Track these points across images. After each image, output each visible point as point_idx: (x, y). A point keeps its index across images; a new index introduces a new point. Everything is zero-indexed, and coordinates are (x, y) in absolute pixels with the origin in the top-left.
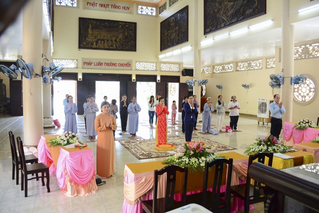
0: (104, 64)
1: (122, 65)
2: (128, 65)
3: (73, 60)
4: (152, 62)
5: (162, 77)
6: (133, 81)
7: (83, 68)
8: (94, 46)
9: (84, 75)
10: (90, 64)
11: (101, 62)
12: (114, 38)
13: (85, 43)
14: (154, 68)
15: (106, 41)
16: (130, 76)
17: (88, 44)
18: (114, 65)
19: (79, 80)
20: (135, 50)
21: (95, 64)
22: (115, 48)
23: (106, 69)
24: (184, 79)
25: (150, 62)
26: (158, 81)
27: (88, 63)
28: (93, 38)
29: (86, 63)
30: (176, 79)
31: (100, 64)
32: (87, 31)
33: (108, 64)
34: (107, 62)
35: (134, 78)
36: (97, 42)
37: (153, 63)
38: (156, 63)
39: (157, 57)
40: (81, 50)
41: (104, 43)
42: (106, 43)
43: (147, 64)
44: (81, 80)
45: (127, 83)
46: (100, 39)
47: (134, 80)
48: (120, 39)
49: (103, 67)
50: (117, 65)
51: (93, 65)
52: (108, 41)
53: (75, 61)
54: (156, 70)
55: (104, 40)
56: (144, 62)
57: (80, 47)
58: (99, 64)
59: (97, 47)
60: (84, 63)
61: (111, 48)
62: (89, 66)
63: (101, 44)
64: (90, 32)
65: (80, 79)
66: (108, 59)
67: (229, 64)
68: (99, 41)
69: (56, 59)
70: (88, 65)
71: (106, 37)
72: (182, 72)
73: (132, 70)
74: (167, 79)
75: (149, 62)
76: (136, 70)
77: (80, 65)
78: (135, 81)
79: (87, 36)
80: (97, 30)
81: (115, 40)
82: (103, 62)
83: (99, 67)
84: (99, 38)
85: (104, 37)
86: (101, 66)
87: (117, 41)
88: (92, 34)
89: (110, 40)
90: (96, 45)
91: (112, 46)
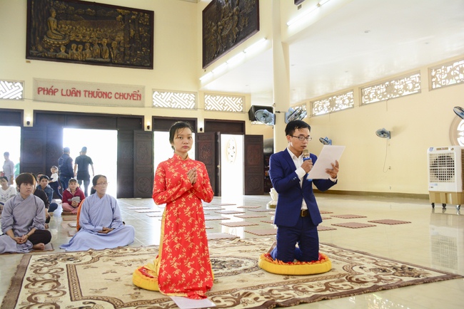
0: (83, 93)
1: (122, 96)
2: (136, 96)
3: (13, 82)
4: (186, 92)
5: (207, 122)
6: (146, 129)
7: (35, 100)
8: (62, 54)
9: (38, 114)
10: (51, 91)
11: (78, 89)
13: (40, 48)
14: (192, 105)
15: (88, 45)
16: (140, 119)
17: (48, 49)
18: (106, 95)
19: (25, 125)
20: (151, 67)
21: (64, 93)
22: (108, 60)
23: (86, 104)
24: (252, 128)
25: (183, 92)
26: (199, 131)
28: (60, 37)
29: (44, 89)
30: (236, 127)
31: (75, 93)
32: (46, 22)
33: (92, 94)
34: (91, 89)
35: (148, 122)
36: (68, 47)
37: (190, 93)
38: (195, 94)
39: (197, 82)
40: (32, 61)
41: (84, 49)
42: (88, 50)
43: (177, 95)
44: (31, 125)
45: (133, 134)
46: (74, 42)
47: (148, 127)
48: (119, 43)
49: (82, 98)
50: (113, 96)
51: (58, 94)
52: (92, 45)
53: (18, 84)
54: (195, 109)
55: (83, 43)
56: (171, 91)
57: (29, 55)
58: (71, 93)
59: (69, 56)
60: (39, 90)
61: (100, 60)
62: (50, 97)
63: (77, 50)
64: (53, 24)
65: (28, 123)
66: (91, 84)
67: (345, 93)
68: (73, 46)
70: (48, 93)
71: (88, 38)
72: (250, 112)
73: (143, 107)
74: (218, 127)
75: (180, 92)
76: (153, 107)
77: (30, 93)
78: (151, 130)
79: (46, 34)
80: (68, 22)
81: (109, 45)
82: (82, 89)
83: (73, 98)
84: (72, 39)
85: (83, 37)
86: (78, 97)
87: (113, 45)
88: (56, 30)
89: (98, 44)
90: (66, 52)
91: (101, 57)
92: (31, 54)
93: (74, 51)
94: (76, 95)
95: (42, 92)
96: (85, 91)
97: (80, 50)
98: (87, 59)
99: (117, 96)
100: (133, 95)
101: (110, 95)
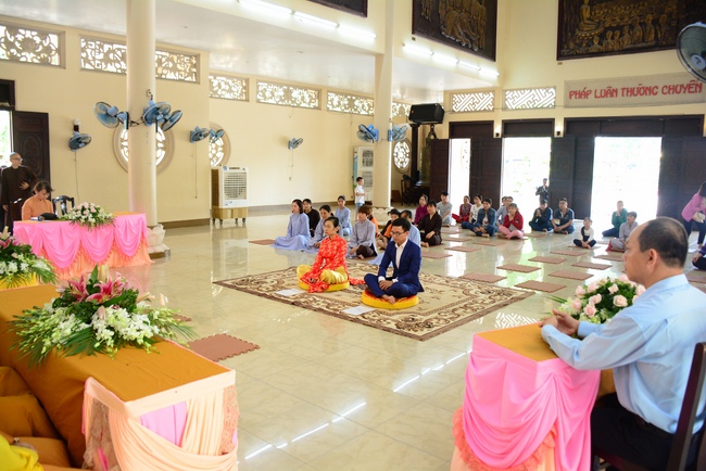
0: (620, 92)
1: (673, 89)
2: (695, 87)
3: (547, 88)
7: (566, 106)
8: (596, 46)
9: (569, 122)
10: (584, 94)
11: (614, 87)
12: (650, 17)
13: (572, 45)
15: (626, 28)
17: (580, 45)
18: (650, 91)
19: (556, 135)
21: (598, 94)
22: (653, 43)
27: (578, 94)
28: (593, 27)
29: (575, 93)
31: (610, 92)
32: (578, 12)
33: (631, 92)
34: (630, 85)
36: (602, 36)
40: (564, 62)
41: (622, 35)
42: (626, 36)
44: (562, 135)
46: (611, 28)
48: (670, 15)
49: (619, 98)
50: (660, 90)
51: (591, 96)
52: (632, 27)
53: (552, 90)
55: (620, 28)
57: (561, 56)
58: (606, 95)
59: (602, 48)
60: (572, 94)
61: (644, 44)
62: (582, 101)
63: (612, 38)
64: (586, 14)
65: (559, 133)
66: (631, 79)
68: (610, 33)
69: (512, 90)
70: (580, 97)
71: (626, 19)
77: (561, 101)
79: (578, 26)
80: (603, 5)
81: (655, 22)
82: (618, 86)
83: (609, 100)
84: (607, 25)
85: (621, 19)
86: (614, 99)
87: (661, 21)
88: (589, 19)
89: (640, 24)
90: (600, 43)
91: (643, 41)
92: (562, 55)
93: (610, 41)
94: (612, 96)
95: (573, 97)
96: (623, 89)
97: (616, 38)
98: (625, 47)
99: (666, 90)
100: (689, 86)
101: (655, 90)
